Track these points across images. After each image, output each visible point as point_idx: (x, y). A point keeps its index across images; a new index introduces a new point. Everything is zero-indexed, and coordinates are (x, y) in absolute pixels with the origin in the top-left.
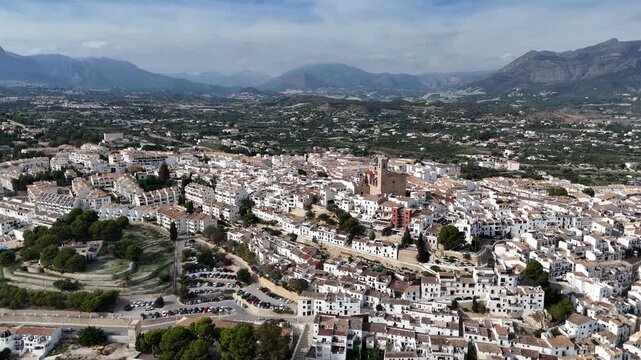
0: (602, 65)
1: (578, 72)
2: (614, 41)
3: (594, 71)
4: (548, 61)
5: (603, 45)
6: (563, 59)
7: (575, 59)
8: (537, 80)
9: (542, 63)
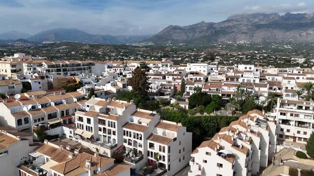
0: (200, 32)
1: (191, 35)
2: (203, 22)
3: (197, 35)
4: (178, 30)
5: (199, 24)
6: (184, 29)
7: (189, 29)
8: (175, 38)
9: (176, 31)
